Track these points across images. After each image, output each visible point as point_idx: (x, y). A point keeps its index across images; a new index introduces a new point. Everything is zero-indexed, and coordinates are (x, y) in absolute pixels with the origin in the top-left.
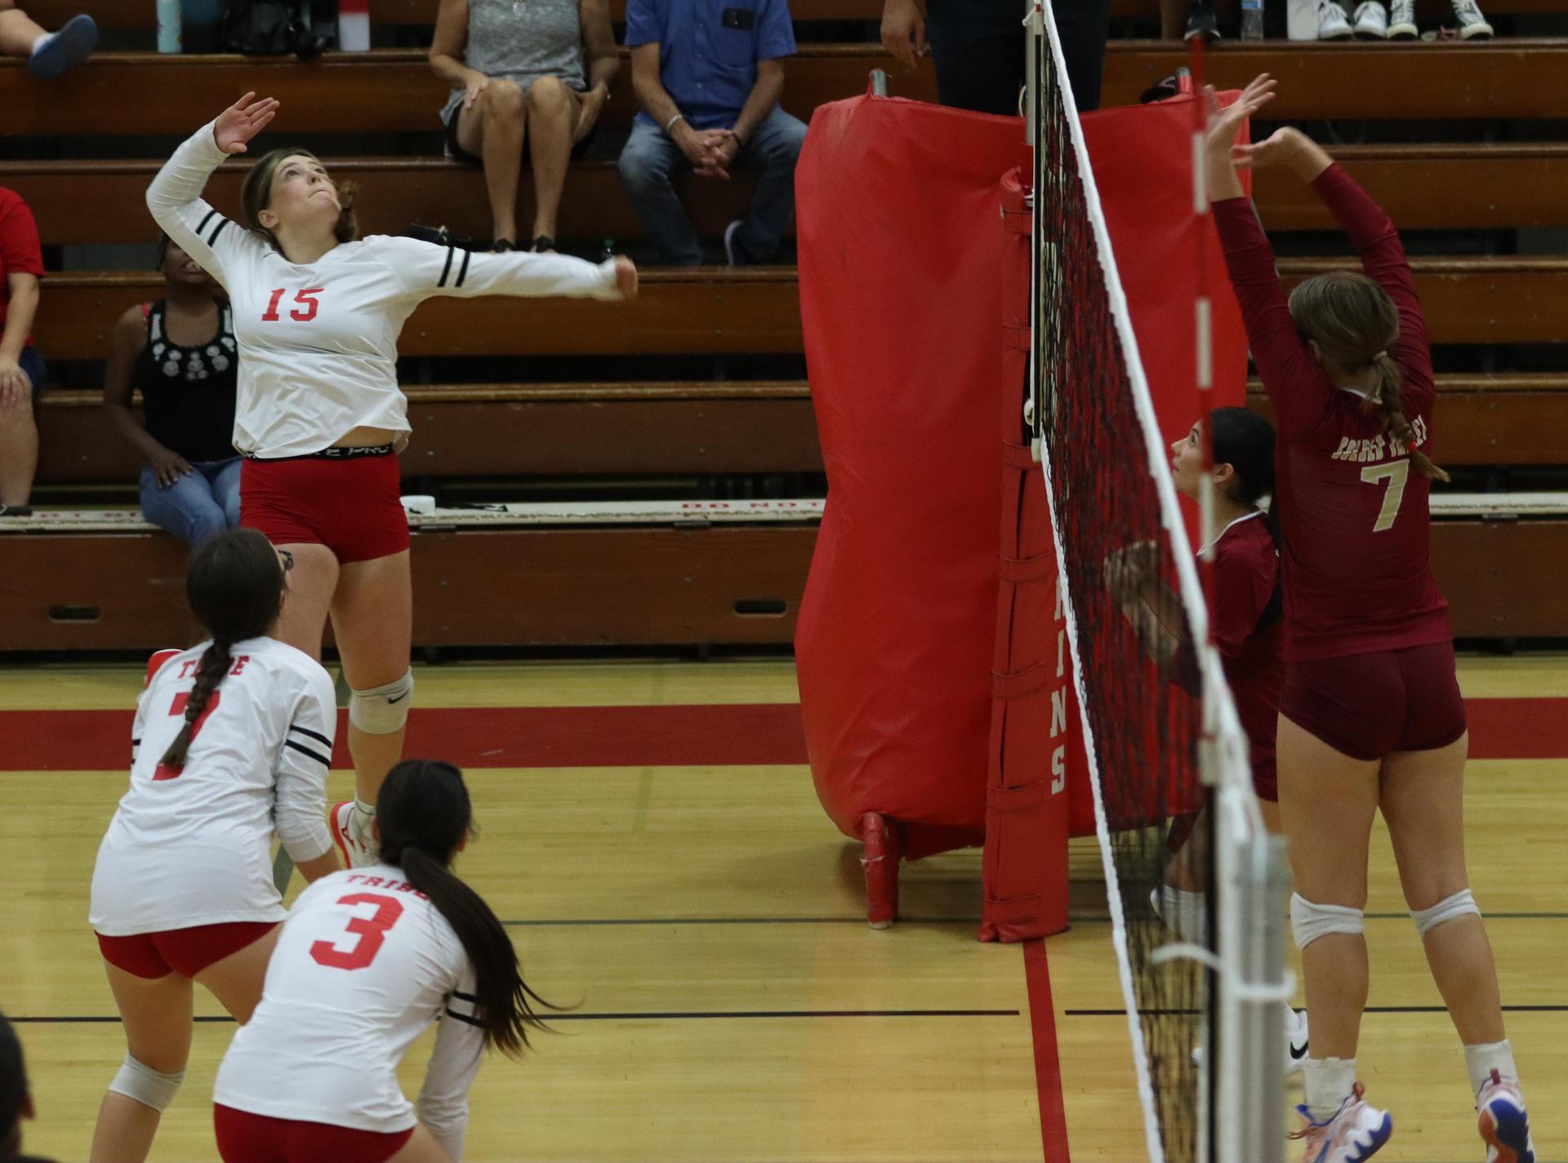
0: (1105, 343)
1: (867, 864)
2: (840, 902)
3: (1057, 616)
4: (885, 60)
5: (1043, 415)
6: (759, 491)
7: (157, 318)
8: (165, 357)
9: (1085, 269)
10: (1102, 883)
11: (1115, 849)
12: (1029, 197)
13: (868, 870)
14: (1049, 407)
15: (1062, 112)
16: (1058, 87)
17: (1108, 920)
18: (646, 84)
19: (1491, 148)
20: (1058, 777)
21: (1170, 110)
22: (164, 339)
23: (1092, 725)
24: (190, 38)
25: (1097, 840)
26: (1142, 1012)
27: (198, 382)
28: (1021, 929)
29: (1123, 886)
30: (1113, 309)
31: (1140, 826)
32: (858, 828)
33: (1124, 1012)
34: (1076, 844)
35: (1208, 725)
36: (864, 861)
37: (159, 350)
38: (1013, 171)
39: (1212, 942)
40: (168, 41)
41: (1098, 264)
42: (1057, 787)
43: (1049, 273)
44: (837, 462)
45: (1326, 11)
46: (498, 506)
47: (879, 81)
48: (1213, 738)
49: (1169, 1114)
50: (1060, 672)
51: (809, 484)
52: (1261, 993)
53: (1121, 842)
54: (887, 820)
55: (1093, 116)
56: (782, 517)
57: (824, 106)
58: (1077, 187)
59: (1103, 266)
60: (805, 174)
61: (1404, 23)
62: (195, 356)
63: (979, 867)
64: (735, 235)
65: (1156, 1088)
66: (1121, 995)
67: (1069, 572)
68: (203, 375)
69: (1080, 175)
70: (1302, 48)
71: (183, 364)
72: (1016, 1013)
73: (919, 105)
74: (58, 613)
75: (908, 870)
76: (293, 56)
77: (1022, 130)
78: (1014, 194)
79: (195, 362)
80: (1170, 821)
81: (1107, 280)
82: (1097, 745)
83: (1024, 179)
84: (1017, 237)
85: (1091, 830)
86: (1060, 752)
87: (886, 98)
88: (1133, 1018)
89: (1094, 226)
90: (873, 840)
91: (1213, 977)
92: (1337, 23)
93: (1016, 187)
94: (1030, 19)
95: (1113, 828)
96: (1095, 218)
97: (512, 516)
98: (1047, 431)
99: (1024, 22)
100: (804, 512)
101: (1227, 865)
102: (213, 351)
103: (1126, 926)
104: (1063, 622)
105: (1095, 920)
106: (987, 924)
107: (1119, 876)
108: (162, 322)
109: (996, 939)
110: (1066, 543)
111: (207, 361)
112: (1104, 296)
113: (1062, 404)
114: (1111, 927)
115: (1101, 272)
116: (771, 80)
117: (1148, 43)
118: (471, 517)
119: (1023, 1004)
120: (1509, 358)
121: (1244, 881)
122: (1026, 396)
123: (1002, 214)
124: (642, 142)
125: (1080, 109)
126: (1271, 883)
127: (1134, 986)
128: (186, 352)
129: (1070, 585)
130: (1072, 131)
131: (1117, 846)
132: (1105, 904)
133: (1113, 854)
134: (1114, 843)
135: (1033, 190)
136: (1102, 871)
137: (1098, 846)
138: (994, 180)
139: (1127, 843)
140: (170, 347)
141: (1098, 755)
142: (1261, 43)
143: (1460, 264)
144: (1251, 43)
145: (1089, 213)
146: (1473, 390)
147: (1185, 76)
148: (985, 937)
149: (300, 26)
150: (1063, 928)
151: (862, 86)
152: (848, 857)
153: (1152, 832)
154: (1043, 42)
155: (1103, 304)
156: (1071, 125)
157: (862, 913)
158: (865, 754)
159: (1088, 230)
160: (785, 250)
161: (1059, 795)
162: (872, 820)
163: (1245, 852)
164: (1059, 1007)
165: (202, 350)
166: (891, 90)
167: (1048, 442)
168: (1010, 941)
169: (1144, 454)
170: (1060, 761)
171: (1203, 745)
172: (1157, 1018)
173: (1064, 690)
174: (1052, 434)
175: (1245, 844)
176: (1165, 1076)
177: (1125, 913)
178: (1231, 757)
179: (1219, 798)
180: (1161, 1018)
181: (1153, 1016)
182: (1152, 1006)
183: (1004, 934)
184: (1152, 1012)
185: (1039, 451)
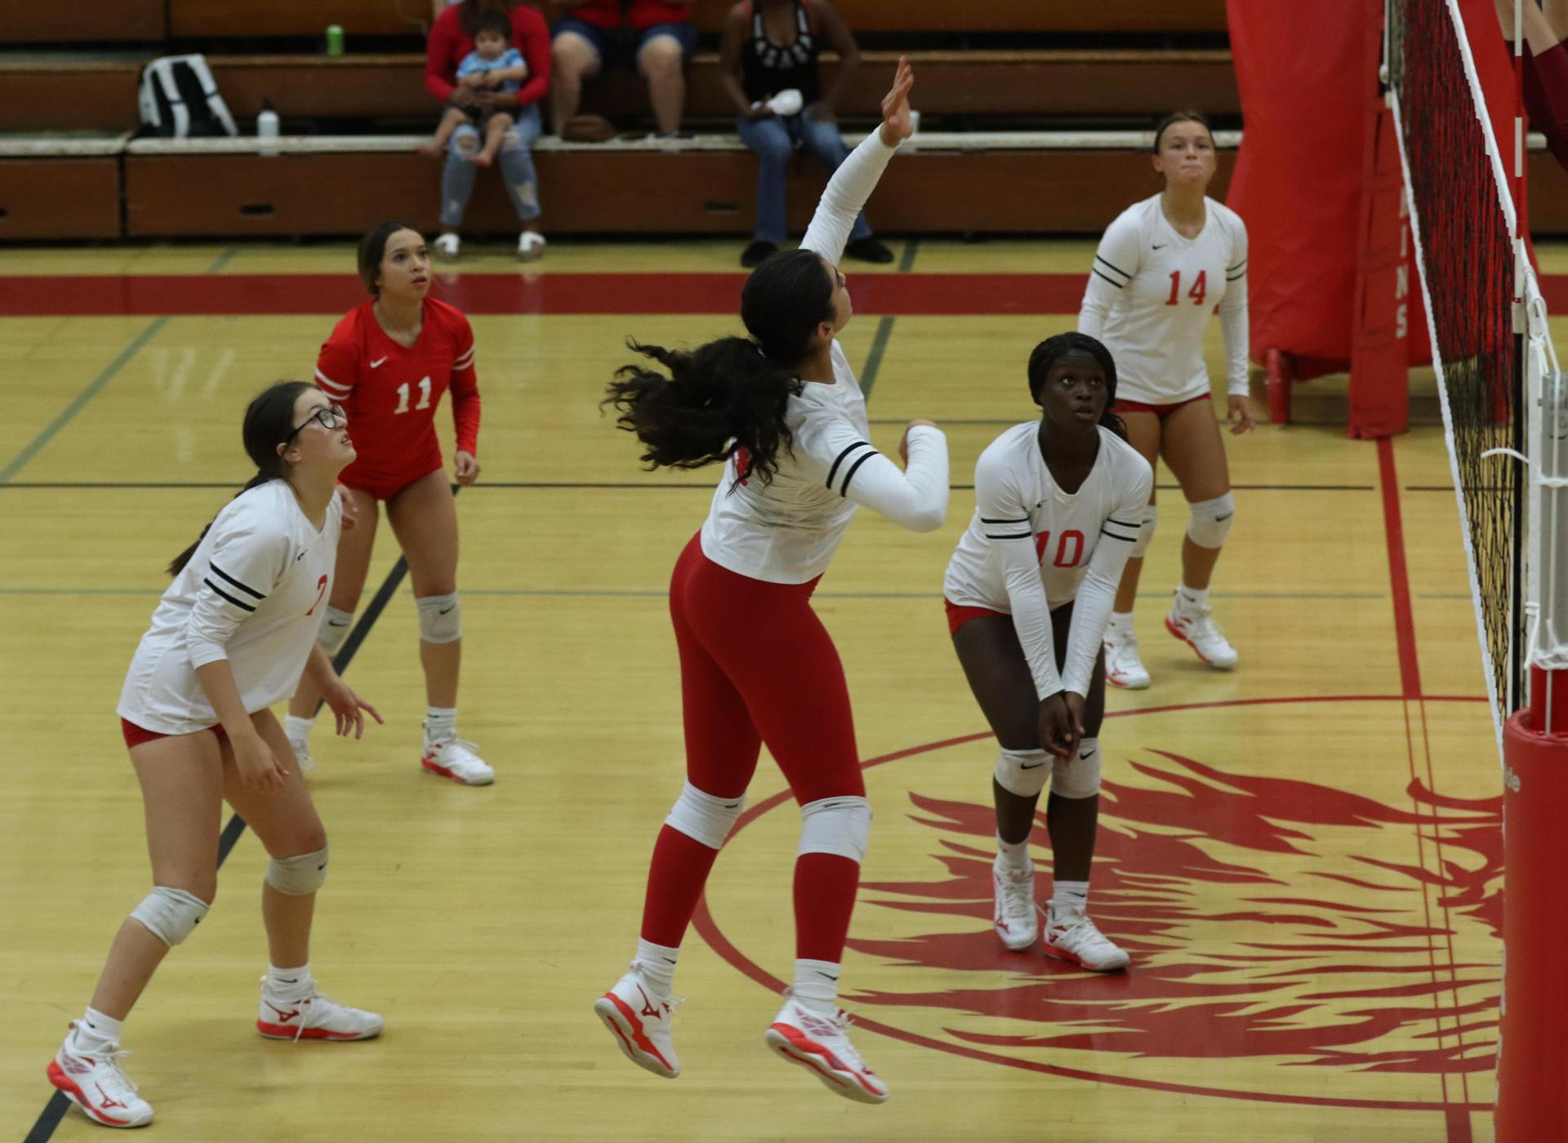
1: (1269, 385)
3: (1402, 214)
5: (1394, 75)
10: (1436, 401)
11: (1447, 377)
13: (1269, 388)
14: (1398, 71)
17: (1441, 425)
20: (1401, 326)
23: (1430, 291)
25: (1433, 371)
26: (1465, 489)
28: (1376, 431)
29: (1452, 403)
31: (1464, 359)
32: (1263, 359)
33: (1452, 490)
34: (1415, 373)
35: (1518, 293)
36: (1267, 382)
39: (1519, 443)
42: (1401, 333)
44: (1250, 107)
48: (1523, 301)
49: (1485, 563)
52: (1558, 481)
54: (1283, 353)
63: (1347, 387)
65: (1476, 546)
66: (1449, 478)
72: (1370, 488)
75: (1298, 389)
82: (1434, 305)
86: (1403, 309)
88: (1459, 494)
90: (1273, 367)
91: (1518, 466)
95: (1445, 362)
98: (1397, 85)
101: (1534, 390)
104: (1408, 219)
105: (1429, 425)
106: (1352, 427)
107: (1450, 396)
109: (1358, 437)
110: (1412, 165)
113: (1408, 68)
114: (1443, 431)
119: (1376, 482)
121: (1546, 403)
122: (1381, 62)
127: (1460, 472)
129: (1416, 194)
131: (1449, 374)
132: (1440, 415)
134: (1446, 372)
141: (1435, 312)
148: (1350, 435)
150: (1403, 430)
157: (1266, 418)
158: (1269, 308)
161: (1403, 339)
162: (1273, 354)
163: (1547, 382)
164: (1402, 482)
167: (1398, 94)
168: (1368, 439)
169: (1471, 103)
170: (1403, 315)
171: (1514, 306)
172: (1476, 495)
173: (1406, 266)
174: (1402, 89)
175: (1549, 377)
176: (1482, 535)
177: (1453, 421)
178: (1537, 316)
179: (1528, 343)
180: (1480, 494)
181: (1473, 492)
182: (1473, 485)
183: (1364, 434)
184: (1471, 490)
185: (1391, 102)
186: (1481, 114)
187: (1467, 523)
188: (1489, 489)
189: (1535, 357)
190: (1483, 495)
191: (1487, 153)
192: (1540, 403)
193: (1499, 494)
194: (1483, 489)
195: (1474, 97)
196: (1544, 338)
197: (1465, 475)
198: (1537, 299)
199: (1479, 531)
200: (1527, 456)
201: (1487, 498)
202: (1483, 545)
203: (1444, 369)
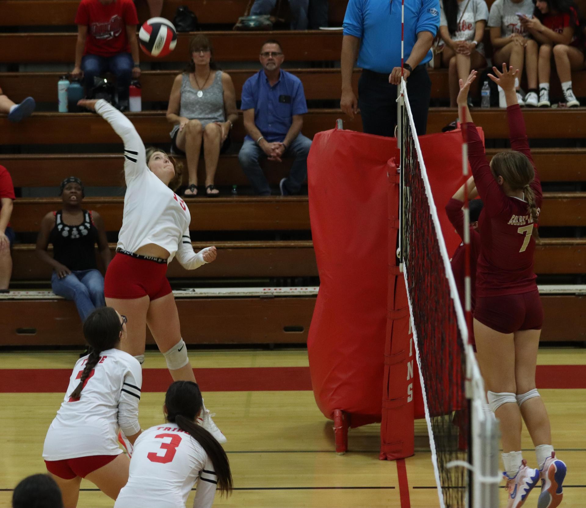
0: (428, 227)
1: (335, 430)
2: (325, 444)
3: (410, 333)
4: (342, 115)
5: (404, 254)
6: (293, 284)
7: (59, 216)
8: (63, 229)
9: (420, 197)
10: (427, 437)
11: (432, 424)
12: (399, 169)
13: (336, 432)
14: (406, 251)
15: (411, 136)
16: (410, 126)
17: (430, 451)
18: (249, 124)
19: (579, 150)
20: (410, 395)
21: (454, 135)
22: (62, 223)
23: (423, 375)
24: (71, 107)
25: (426, 421)
26: (443, 488)
27: (75, 239)
28: (396, 455)
29: (435, 438)
30: (431, 213)
31: (442, 415)
32: (332, 415)
33: (436, 488)
34: (417, 422)
35: (468, 375)
36: (334, 428)
37: (60, 227)
38: (392, 159)
39: (470, 461)
40: (63, 107)
41: (426, 195)
42: (410, 400)
43: (406, 198)
44: (323, 272)
46: (191, 289)
47: (340, 123)
48: (470, 380)
50: (411, 354)
51: (313, 281)
52: (489, 480)
53: (434, 421)
54: (343, 412)
55: (423, 137)
56: (302, 294)
57: (319, 133)
58: (417, 165)
59: (427, 196)
60: (311, 160)
61: (545, 101)
62: (75, 229)
63: (379, 431)
64: (284, 184)
66: (435, 481)
67: (414, 316)
68: (78, 236)
69: (419, 160)
71: (70, 232)
72: (394, 488)
73: (355, 133)
74: (20, 331)
75: (351, 432)
77: (396, 143)
78: (393, 168)
79: (75, 231)
80: (454, 413)
81: (429, 201)
82: (425, 383)
83: (397, 162)
84: (394, 185)
85: (423, 416)
86: (411, 386)
87: (343, 130)
88: (440, 490)
89: (424, 180)
90: (338, 420)
91: (470, 473)
93: (393, 165)
94: (399, 99)
95: (431, 416)
96: (424, 177)
97: (196, 293)
98: (406, 260)
99: (397, 100)
100: (311, 292)
101: (476, 429)
102: (82, 228)
103: (436, 454)
104: (412, 335)
105: (424, 451)
106: (382, 453)
107: (434, 434)
108: (61, 218)
109: (386, 459)
110: (413, 304)
111: (79, 231)
112: (428, 208)
113: (411, 250)
114: (431, 454)
115: (427, 199)
116: (297, 123)
117: (445, 109)
118: (181, 294)
119: (396, 484)
121: (482, 436)
122: (397, 247)
123: (388, 175)
124: (247, 147)
125: (418, 135)
126: (493, 437)
127: (440, 477)
128: (71, 228)
129: (414, 320)
130: (415, 143)
131: (433, 423)
132: (429, 445)
133: (432, 426)
134: (432, 421)
135: (400, 166)
136: (427, 432)
137: (426, 423)
138: (385, 162)
139: (437, 421)
140: (64, 226)
141: (426, 387)
142: (489, 109)
143: (567, 195)
144: (485, 109)
145: (422, 175)
146: (572, 244)
148: (382, 458)
150: (412, 455)
151: (333, 125)
152: (328, 426)
153: (447, 417)
154: (404, 108)
155: (427, 211)
156: (415, 141)
157: (334, 448)
158: (335, 386)
159: (421, 181)
160: (303, 189)
161: (410, 402)
162: (337, 413)
163: (483, 424)
164: (410, 485)
165: (77, 227)
166: (345, 127)
167: (406, 264)
168: (392, 460)
169: (443, 270)
170: (411, 389)
171: (466, 382)
172: (449, 490)
173: (412, 361)
174: (408, 262)
175: (484, 421)
177: (436, 448)
178: (478, 388)
179: (474, 403)
181: (447, 489)
182: (447, 485)
183: (389, 456)
184: (447, 487)
185: (402, 268)
186: (449, 275)
188: (455, 487)
189: (477, 411)
190: (452, 490)
191: (452, 297)
192: (479, 436)
194: (452, 487)
195: (445, 266)
196: (482, 401)
197: (443, 478)
198: (478, 379)
200: (474, 466)
201: (454, 492)
203: (431, 419)
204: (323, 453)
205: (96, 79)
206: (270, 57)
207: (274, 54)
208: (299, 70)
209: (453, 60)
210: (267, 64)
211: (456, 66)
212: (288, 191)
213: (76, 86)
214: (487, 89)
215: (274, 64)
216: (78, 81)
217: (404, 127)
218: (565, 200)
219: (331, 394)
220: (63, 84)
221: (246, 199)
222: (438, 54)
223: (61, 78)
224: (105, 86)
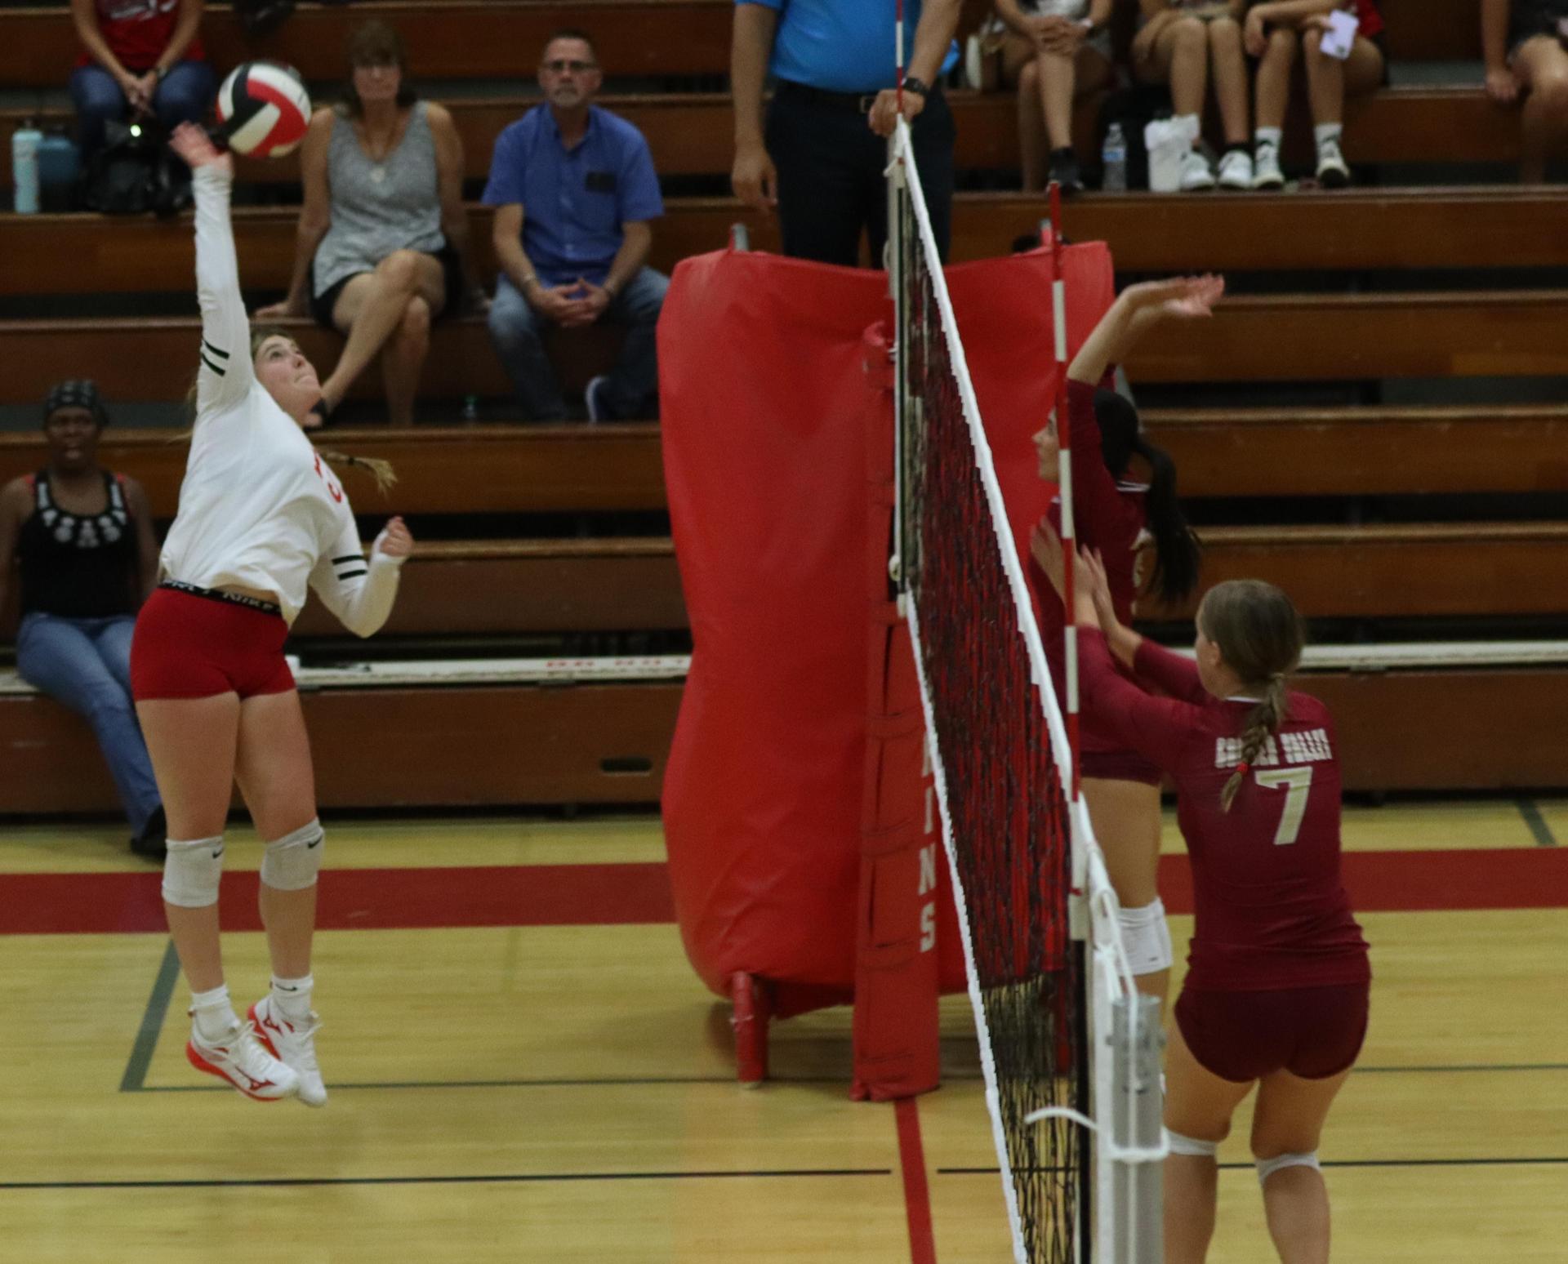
0: (972, 498)
1: (736, 1024)
2: (710, 1062)
3: (925, 773)
4: (747, 214)
5: (910, 570)
6: (624, 646)
7: (42, 488)
8: (57, 523)
9: (950, 424)
10: (974, 1041)
11: (987, 1006)
12: (892, 350)
13: (737, 1030)
14: (915, 562)
15: (924, 265)
16: (921, 241)
17: (980, 1077)
19: (1354, 298)
20: (927, 934)
21: (1034, 263)
22: (53, 505)
23: (963, 882)
24: (48, 198)
25: (968, 997)
26: (1015, 1171)
28: (895, 1088)
29: (995, 1045)
30: (978, 463)
31: (1010, 983)
32: (727, 987)
33: (997, 1172)
34: (947, 1003)
35: (1077, 881)
36: (733, 1021)
37: (50, 516)
38: (875, 325)
39: (1083, 1101)
40: (26, 201)
41: (963, 418)
42: (927, 945)
43: (913, 427)
44: (700, 618)
45: (1187, 162)
46: (361, 666)
47: (740, 243)
48: (1085, 893)
50: (928, 828)
51: (674, 641)
52: (1135, 1154)
53: (992, 1001)
54: (756, 978)
55: (955, 268)
56: (647, 674)
57: (686, 261)
58: (940, 342)
59: (968, 421)
60: (667, 330)
61: (1270, 172)
62: (87, 524)
63: (849, 1026)
65: (1031, 1251)
66: (994, 1154)
67: (939, 728)
68: (94, 542)
69: (944, 329)
70: (1165, 200)
71: (76, 529)
72: (887, 1172)
75: (778, 1028)
76: (151, 215)
77: (884, 284)
78: (879, 349)
79: (87, 529)
81: (972, 435)
82: (969, 903)
83: (888, 333)
84: (880, 392)
85: (963, 986)
86: (929, 909)
87: (748, 253)
88: (1007, 1177)
89: (959, 380)
90: (742, 999)
91: (1084, 1135)
92: (1199, 173)
93: (879, 341)
94: (892, 169)
95: (984, 986)
96: (959, 371)
97: (373, 676)
98: (914, 585)
100: (670, 670)
101: (1101, 1024)
103: (998, 1085)
104: (931, 779)
105: (968, 1078)
106: (858, 1083)
107: (991, 1035)
108: (49, 492)
109: (867, 1097)
110: (935, 698)
111: (99, 531)
112: (971, 451)
113: (929, 559)
114: (984, 1086)
115: (966, 428)
117: (1009, 195)
118: (335, 677)
119: (895, 1163)
120: (1376, 508)
121: (1118, 1041)
122: (891, 551)
123: (865, 368)
126: (1144, 1043)
127: (1007, 1146)
128: (79, 520)
129: (940, 741)
130: (935, 285)
131: (990, 1003)
132: (978, 1063)
133: (985, 1013)
134: (986, 1000)
135: (897, 344)
136: (974, 1028)
137: (970, 1003)
138: (857, 335)
139: (998, 1001)
140: (62, 514)
141: (969, 912)
142: (1123, 194)
143: (1327, 415)
144: (1113, 195)
145: (953, 367)
146: (1339, 542)
147: (1047, 228)
148: (855, 1096)
149: (157, 185)
150: (934, 1087)
151: (721, 240)
152: (718, 1017)
153: (1021, 989)
154: (905, 195)
155: (968, 458)
156: (934, 279)
157: (732, 1072)
158: (734, 912)
159: (952, 384)
160: (648, 406)
161: (929, 953)
162: (741, 980)
163: (1119, 1011)
164: (931, 1165)
165: (95, 519)
166: (754, 245)
167: (915, 595)
168: (882, 1100)
169: (1012, 610)
170: (930, 918)
171: (1073, 900)
172: (1030, 1176)
173: (933, 846)
174: (919, 590)
175: (1121, 1004)
176: (1039, 1237)
177: (997, 1071)
178: (1105, 915)
179: (1092, 953)
180: (1035, 1175)
181: (1026, 1175)
182: (1027, 1165)
183: (875, 1091)
184: (1025, 1170)
185: (905, 607)
186: (1026, 625)
187: (1019, 1220)
188: (1047, 1170)
189: (1102, 976)
190: (1039, 1177)
191: (1034, 681)
192: (1109, 1041)
193: (1061, 1176)
194: (1039, 1170)
195: (1016, 600)
196: (1116, 948)
197: (1014, 1148)
198: (1105, 892)
199: (1035, 1230)
200: (1094, 1119)
201: (1045, 1183)
202: (1041, 1250)
203: (983, 996)
204: (707, 1085)
205: (112, 129)
206: (566, 73)
207: (576, 66)
208: (634, 98)
209: (1029, 71)
210: (558, 92)
211: (1037, 87)
212: (609, 409)
213: (60, 144)
214: (1117, 144)
215: (574, 91)
216: (66, 134)
217: (906, 245)
218: (1321, 428)
219: (725, 930)
220: (26, 141)
221: (501, 431)
222: (991, 55)
223: (19, 124)
224: (133, 144)
